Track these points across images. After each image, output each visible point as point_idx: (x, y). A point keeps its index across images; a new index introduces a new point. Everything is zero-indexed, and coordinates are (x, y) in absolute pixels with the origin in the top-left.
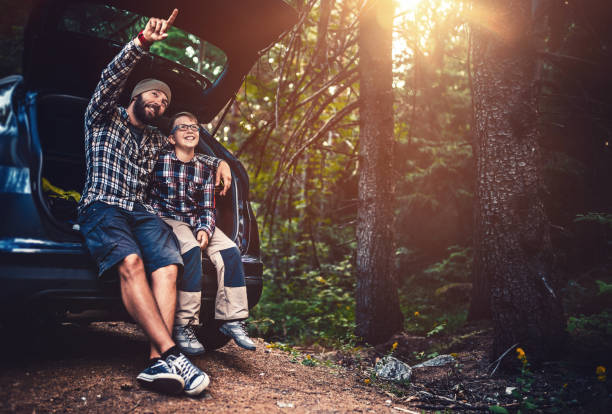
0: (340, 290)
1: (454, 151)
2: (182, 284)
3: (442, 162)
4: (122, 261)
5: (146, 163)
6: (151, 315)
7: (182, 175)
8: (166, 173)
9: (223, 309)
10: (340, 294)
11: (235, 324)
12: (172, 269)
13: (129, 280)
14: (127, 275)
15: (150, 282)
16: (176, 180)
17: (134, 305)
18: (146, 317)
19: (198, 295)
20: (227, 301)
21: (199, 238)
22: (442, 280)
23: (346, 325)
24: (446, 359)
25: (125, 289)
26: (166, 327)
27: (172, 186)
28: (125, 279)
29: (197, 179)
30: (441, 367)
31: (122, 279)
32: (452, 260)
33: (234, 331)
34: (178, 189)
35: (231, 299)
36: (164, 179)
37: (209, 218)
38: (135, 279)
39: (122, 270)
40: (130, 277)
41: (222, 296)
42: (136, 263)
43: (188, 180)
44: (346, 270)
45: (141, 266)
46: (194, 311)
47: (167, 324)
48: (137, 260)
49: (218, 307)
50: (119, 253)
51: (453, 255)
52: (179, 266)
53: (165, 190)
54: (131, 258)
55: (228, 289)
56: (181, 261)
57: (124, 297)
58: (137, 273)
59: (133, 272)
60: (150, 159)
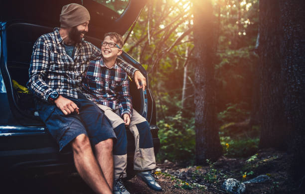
0: (176, 130)
1: (232, 55)
2: (115, 151)
3: (226, 61)
4: (74, 140)
5: (80, 67)
6: (98, 179)
7: (107, 76)
8: (96, 74)
9: (140, 163)
10: (176, 133)
11: (147, 173)
12: (109, 141)
13: (80, 154)
14: (78, 149)
15: (95, 153)
16: (103, 79)
17: (85, 172)
18: (94, 180)
19: (125, 156)
20: (142, 157)
21: (125, 119)
22: (223, 121)
23: (181, 149)
24: (265, 178)
25: (77, 160)
26: (109, 186)
27: (99, 83)
28: (77, 152)
29: (117, 79)
30: (263, 183)
31: (75, 152)
32: (228, 111)
33: (147, 178)
34: (104, 85)
35: (144, 156)
36: (94, 78)
37: (129, 104)
38: (85, 152)
39: (75, 146)
40: (81, 152)
41: (138, 154)
42: (84, 141)
43: (111, 80)
44: (179, 119)
45: (88, 143)
46: (123, 168)
47: (109, 182)
48: (85, 138)
49: (136, 161)
50: (71, 134)
51: (228, 108)
52: (113, 139)
53: (95, 85)
54: (81, 137)
55: (142, 150)
56: (114, 135)
57: (77, 165)
58: (85, 148)
59: (82, 147)
60: (82, 64)
